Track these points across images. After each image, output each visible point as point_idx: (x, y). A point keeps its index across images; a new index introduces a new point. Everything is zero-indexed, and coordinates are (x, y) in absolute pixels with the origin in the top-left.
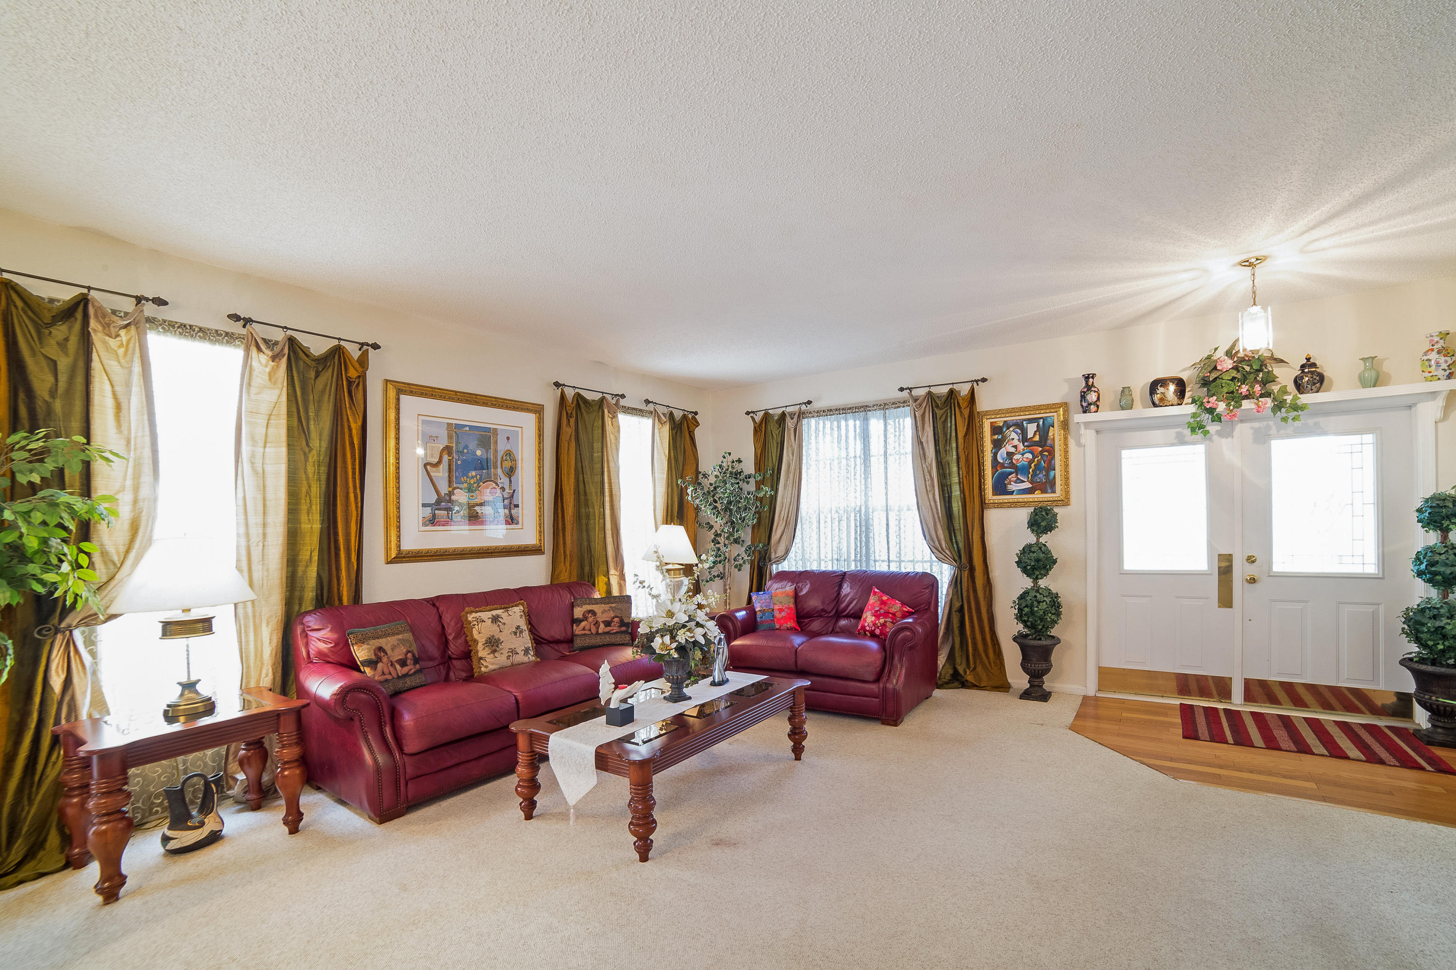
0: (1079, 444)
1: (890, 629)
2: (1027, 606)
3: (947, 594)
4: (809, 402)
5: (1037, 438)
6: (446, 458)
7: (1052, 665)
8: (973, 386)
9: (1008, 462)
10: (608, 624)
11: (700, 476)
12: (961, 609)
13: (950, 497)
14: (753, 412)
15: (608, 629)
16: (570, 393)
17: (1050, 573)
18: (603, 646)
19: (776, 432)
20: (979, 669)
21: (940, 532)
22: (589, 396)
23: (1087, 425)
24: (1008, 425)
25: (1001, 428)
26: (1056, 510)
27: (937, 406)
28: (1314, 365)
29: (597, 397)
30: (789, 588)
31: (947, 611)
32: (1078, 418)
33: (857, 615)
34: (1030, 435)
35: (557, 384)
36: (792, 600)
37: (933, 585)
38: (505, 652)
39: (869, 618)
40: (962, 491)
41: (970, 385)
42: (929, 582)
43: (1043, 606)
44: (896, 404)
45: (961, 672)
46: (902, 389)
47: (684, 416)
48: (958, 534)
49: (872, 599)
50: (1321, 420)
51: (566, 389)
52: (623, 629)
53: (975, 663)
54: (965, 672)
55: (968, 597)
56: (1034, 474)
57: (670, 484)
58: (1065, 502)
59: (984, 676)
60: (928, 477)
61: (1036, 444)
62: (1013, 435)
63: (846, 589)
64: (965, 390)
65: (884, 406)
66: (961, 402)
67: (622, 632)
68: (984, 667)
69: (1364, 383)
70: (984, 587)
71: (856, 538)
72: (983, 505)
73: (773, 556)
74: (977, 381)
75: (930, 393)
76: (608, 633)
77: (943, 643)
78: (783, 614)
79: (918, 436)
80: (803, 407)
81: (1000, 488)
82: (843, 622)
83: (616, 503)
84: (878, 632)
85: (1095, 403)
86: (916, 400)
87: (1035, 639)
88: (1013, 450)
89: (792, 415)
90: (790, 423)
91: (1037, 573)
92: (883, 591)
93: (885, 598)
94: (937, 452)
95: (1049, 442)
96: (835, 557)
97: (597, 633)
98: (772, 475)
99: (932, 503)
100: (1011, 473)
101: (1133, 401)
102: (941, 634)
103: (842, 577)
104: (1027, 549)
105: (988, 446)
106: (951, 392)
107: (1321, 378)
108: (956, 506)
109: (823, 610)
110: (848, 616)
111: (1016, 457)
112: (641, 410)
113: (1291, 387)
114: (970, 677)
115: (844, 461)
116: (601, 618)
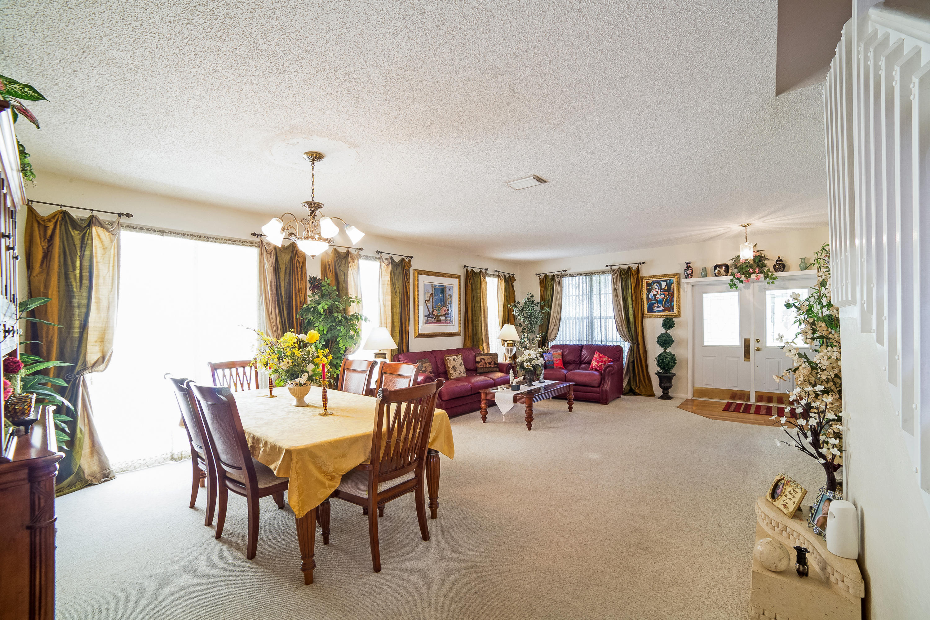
0: (684, 291)
1: (603, 367)
2: (661, 359)
3: (627, 355)
4: (565, 271)
5: (666, 288)
6: (431, 298)
7: (672, 385)
8: (638, 266)
9: (654, 298)
10: (490, 364)
11: (516, 303)
12: (633, 362)
13: (628, 313)
14: (539, 274)
15: (490, 366)
16: (469, 269)
17: (672, 346)
18: (489, 372)
19: (550, 284)
20: (641, 387)
21: (624, 328)
22: (476, 270)
23: (688, 283)
24: (653, 282)
25: (651, 284)
26: (674, 319)
27: (623, 274)
28: (781, 260)
29: (478, 270)
30: (560, 352)
31: (627, 363)
32: (683, 280)
33: (589, 363)
34: (663, 287)
35: (465, 266)
36: (561, 356)
37: (621, 350)
38: (458, 372)
39: (594, 363)
40: (634, 311)
41: (637, 265)
42: (619, 349)
43: (668, 359)
44: (604, 272)
45: (633, 388)
46: (607, 266)
47: (509, 276)
48: (632, 329)
49: (596, 356)
50: (786, 282)
51: (468, 268)
52: (496, 366)
53: (639, 385)
54: (635, 389)
55: (637, 356)
56: (665, 304)
57: (505, 306)
58: (679, 315)
59: (643, 391)
60: (619, 304)
61: (666, 291)
62: (656, 287)
63: (584, 352)
64: (635, 267)
65: (599, 273)
66: (633, 272)
67: (495, 367)
68: (643, 386)
69: (802, 269)
70: (643, 352)
71: (587, 331)
72: (643, 317)
73: (549, 338)
74: (640, 263)
75: (619, 268)
76: (490, 367)
77: (625, 376)
78: (558, 362)
79: (614, 287)
80: (563, 273)
81: (650, 309)
82: (583, 366)
83: (486, 315)
84: (598, 369)
85: (690, 274)
86: (613, 271)
87: (665, 373)
88: (656, 293)
89: (558, 276)
90: (557, 280)
91: (665, 346)
92: (600, 353)
93: (601, 355)
94: (623, 293)
95: (671, 290)
96: (578, 339)
97: (486, 367)
98: (548, 303)
99: (621, 316)
100: (655, 303)
101: (707, 273)
102: (625, 372)
103: (582, 347)
104: (662, 336)
105: (645, 291)
106: (629, 268)
107: (784, 266)
108: (631, 317)
109: (574, 361)
110: (585, 363)
111: (657, 296)
112: (493, 275)
113: (772, 269)
114: (637, 391)
115: (581, 297)
116: (487, 361)
